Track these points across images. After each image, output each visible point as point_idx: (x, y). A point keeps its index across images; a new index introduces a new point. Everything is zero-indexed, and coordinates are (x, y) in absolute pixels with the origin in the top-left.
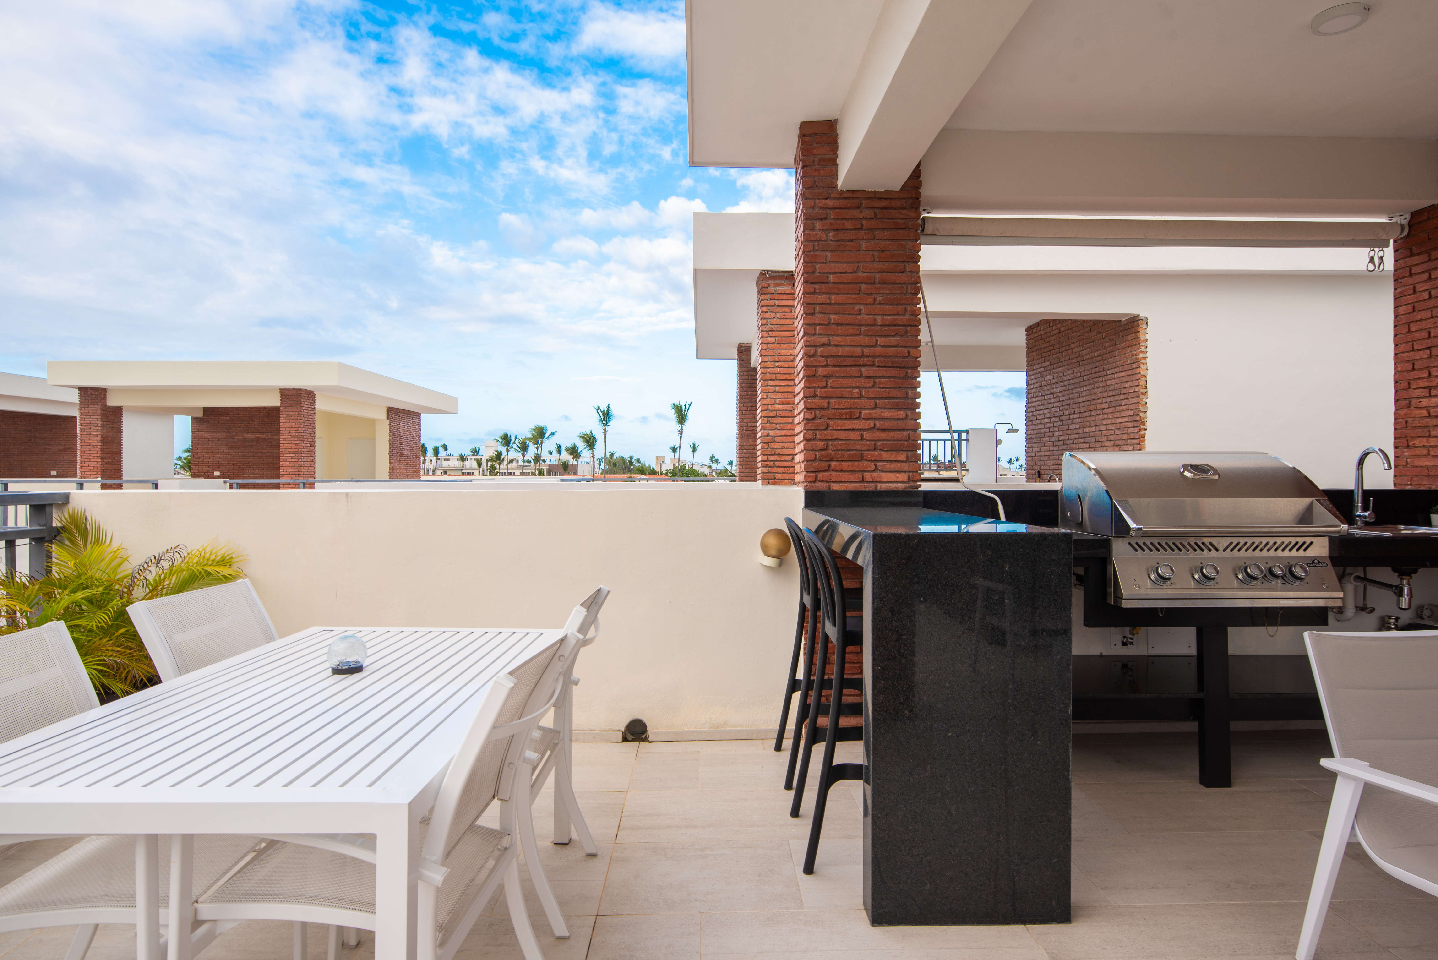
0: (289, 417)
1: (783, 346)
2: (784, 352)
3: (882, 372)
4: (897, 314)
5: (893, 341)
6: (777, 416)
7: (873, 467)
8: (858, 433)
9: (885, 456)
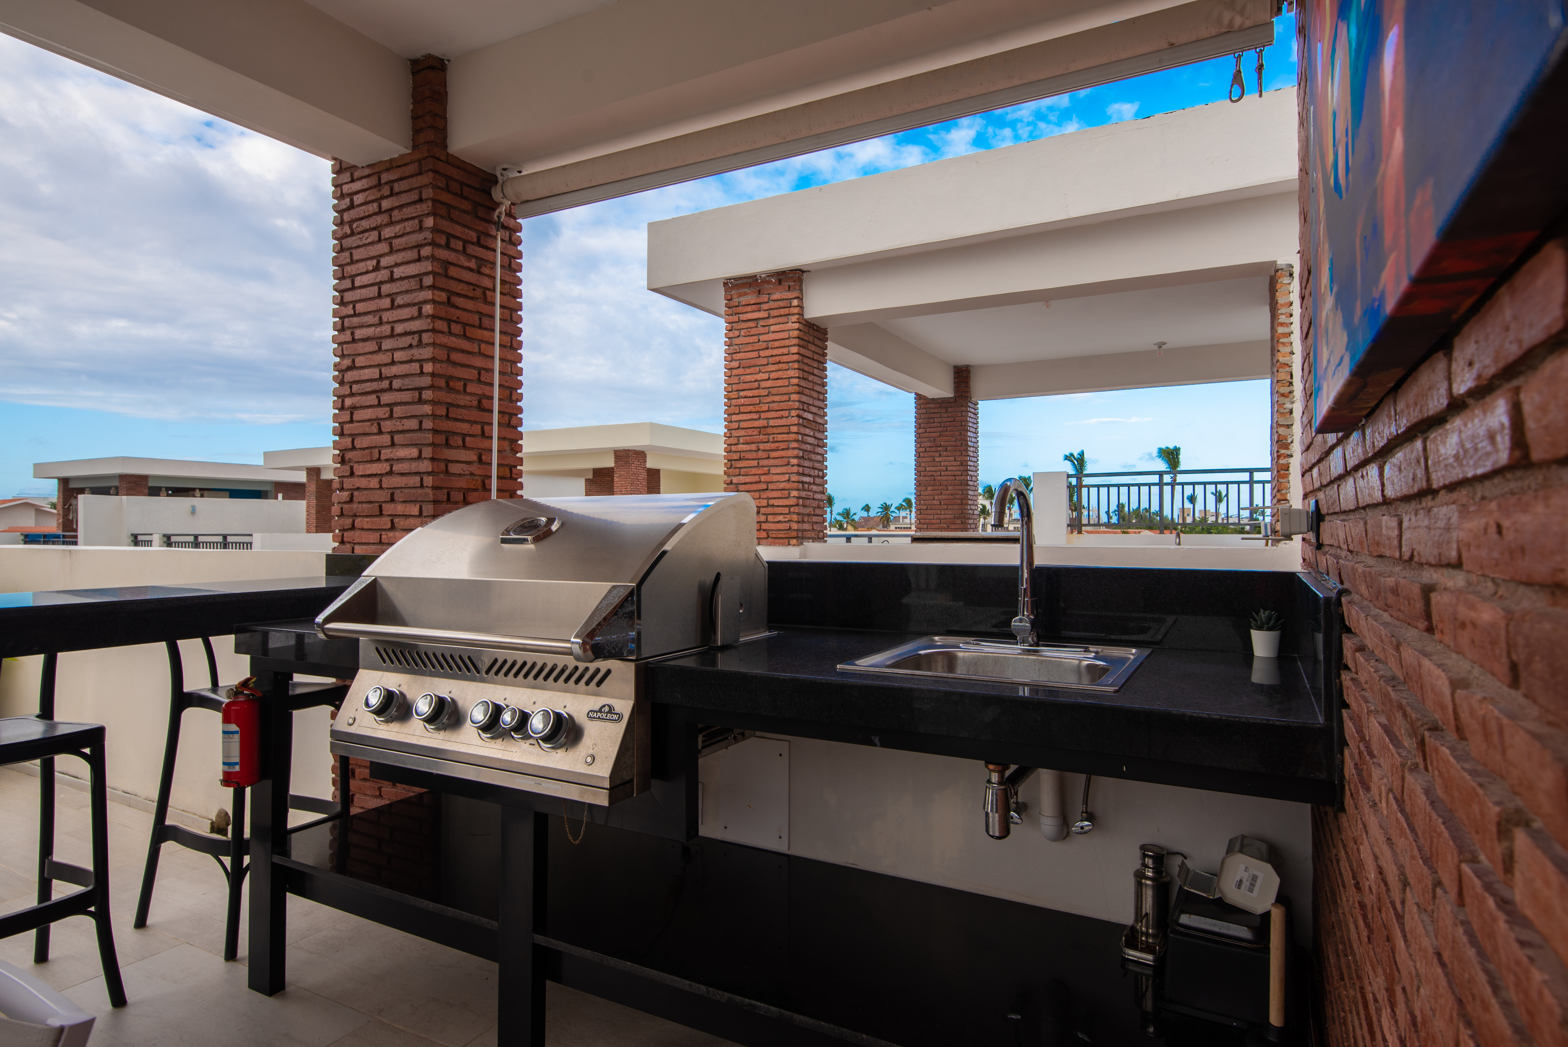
0: (620, 476)
1: (748, 371)
2: (748, 378)
3: (398, 397)
4: (412, 318)
5: (406, 355)
6: (740, 459)
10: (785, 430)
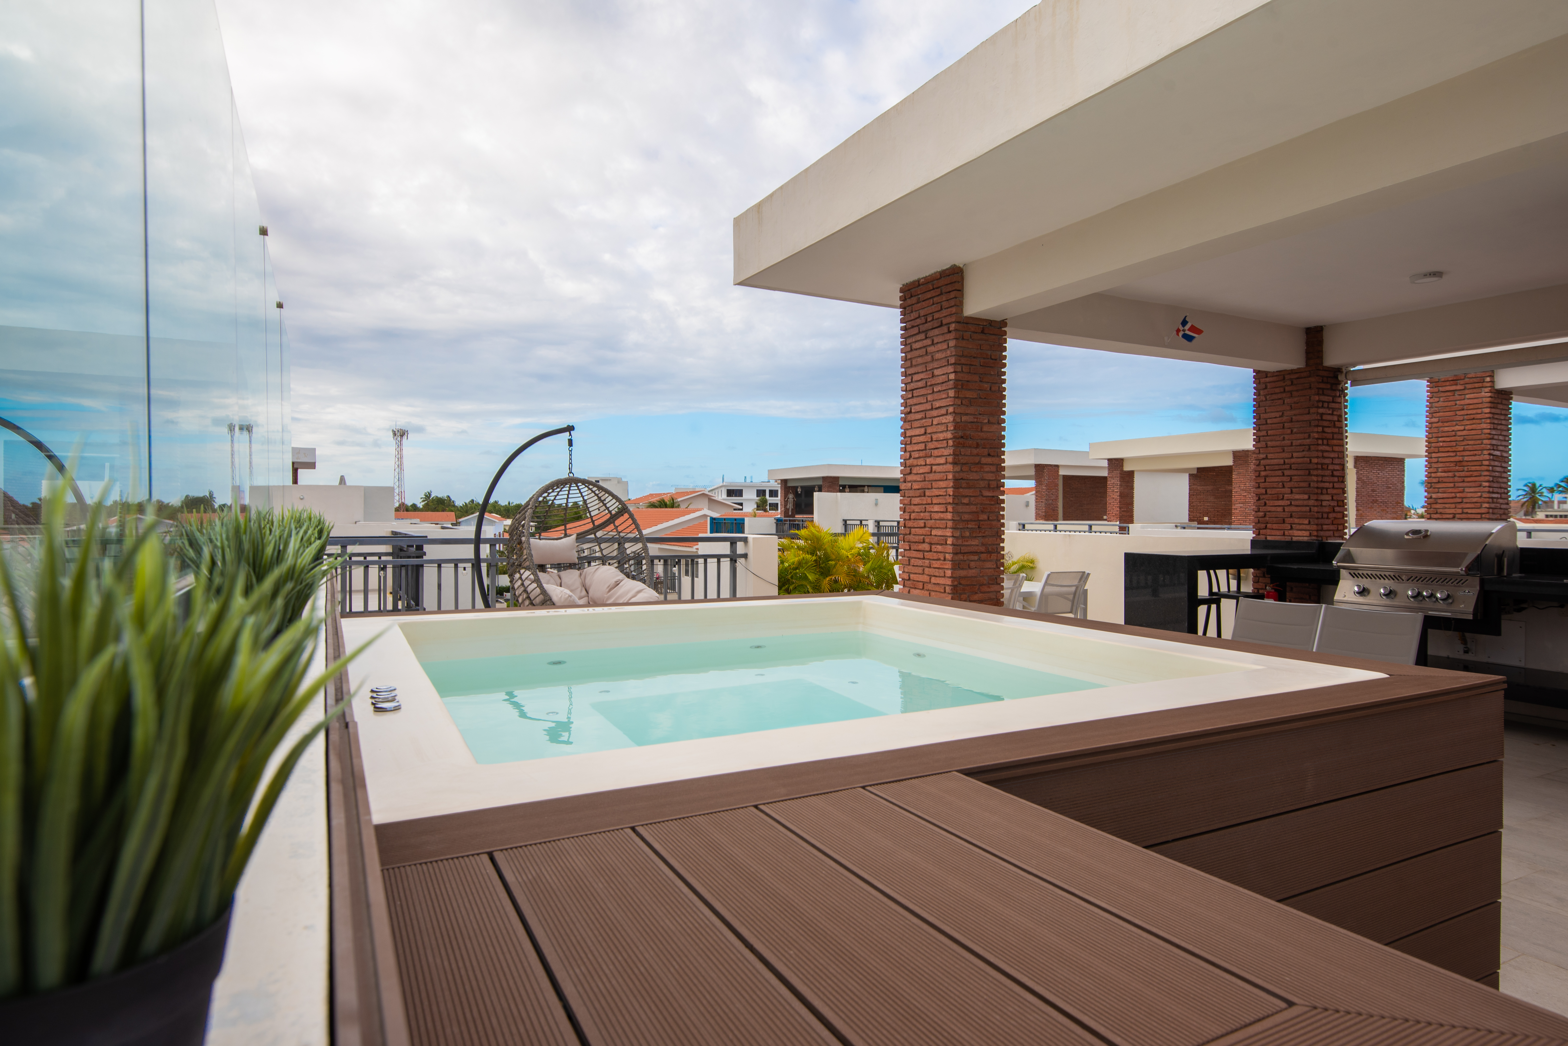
0: (1239, 474)
3: (1295, 472)
4: (1304, 439)
5: (1300, 455)
7: (1290, 527)
8: (1282, 508)
9: (1296, 521)
10: (1479, 463)
